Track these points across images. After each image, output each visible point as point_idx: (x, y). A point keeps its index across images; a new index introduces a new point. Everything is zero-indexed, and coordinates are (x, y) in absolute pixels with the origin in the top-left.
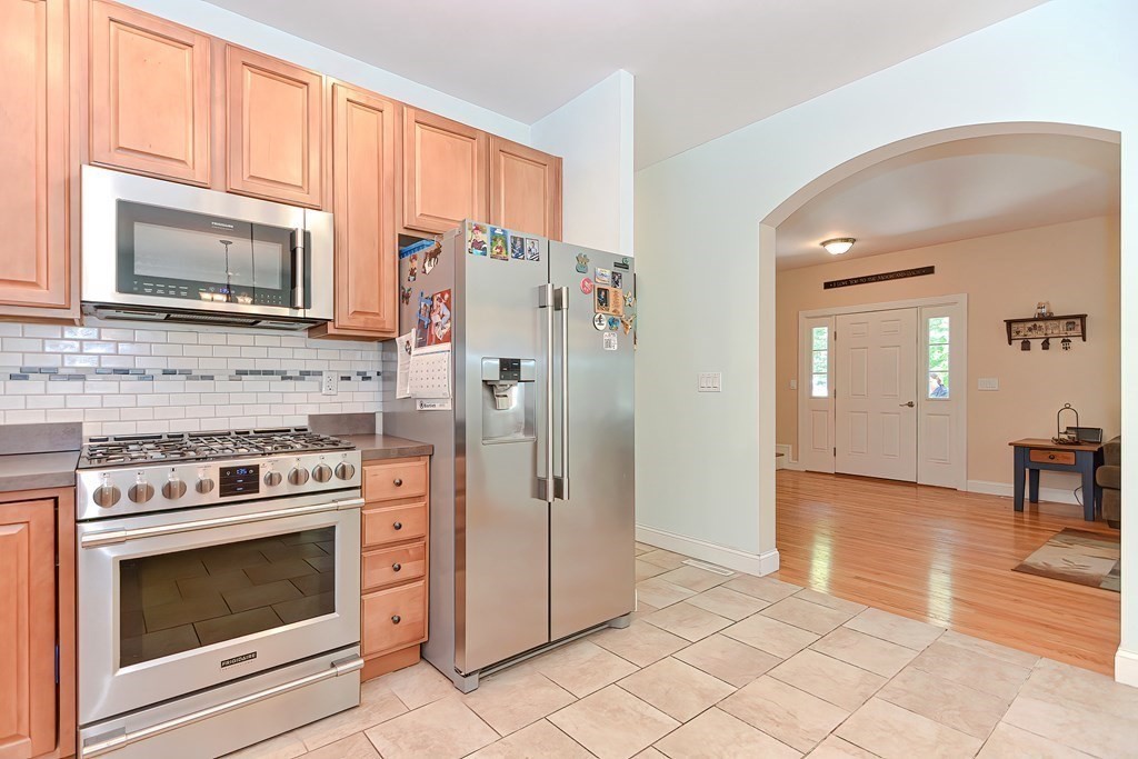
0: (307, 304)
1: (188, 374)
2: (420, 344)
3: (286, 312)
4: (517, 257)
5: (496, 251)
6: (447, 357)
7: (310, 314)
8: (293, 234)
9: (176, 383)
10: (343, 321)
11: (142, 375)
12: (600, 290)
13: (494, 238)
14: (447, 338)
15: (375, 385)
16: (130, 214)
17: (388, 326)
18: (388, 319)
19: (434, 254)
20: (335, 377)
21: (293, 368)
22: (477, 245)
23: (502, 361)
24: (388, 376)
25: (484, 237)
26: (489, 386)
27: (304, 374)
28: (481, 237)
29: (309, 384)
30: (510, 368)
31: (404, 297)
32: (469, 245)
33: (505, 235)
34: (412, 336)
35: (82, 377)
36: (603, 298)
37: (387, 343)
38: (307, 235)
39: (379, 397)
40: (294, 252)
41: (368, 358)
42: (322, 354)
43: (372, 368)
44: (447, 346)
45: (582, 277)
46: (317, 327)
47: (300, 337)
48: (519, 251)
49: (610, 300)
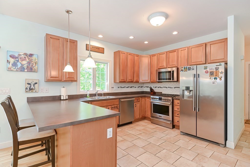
1: (170, 87)
4: (189, 70)
5: (185, 70)
7: (174, 81)
8: (171, 71)
9: (169, 89)
12: (211, 72)
13: (185, 68)
22: (182, 70)
23: (186, 87)
25: (183, 69)
28: (182, 69)
32: (180, 71)
33: (187, 67)
35: (162, 88)
38: (173, 71)
45: (205, 70)
48: (189, 69)
49: (214, 74)
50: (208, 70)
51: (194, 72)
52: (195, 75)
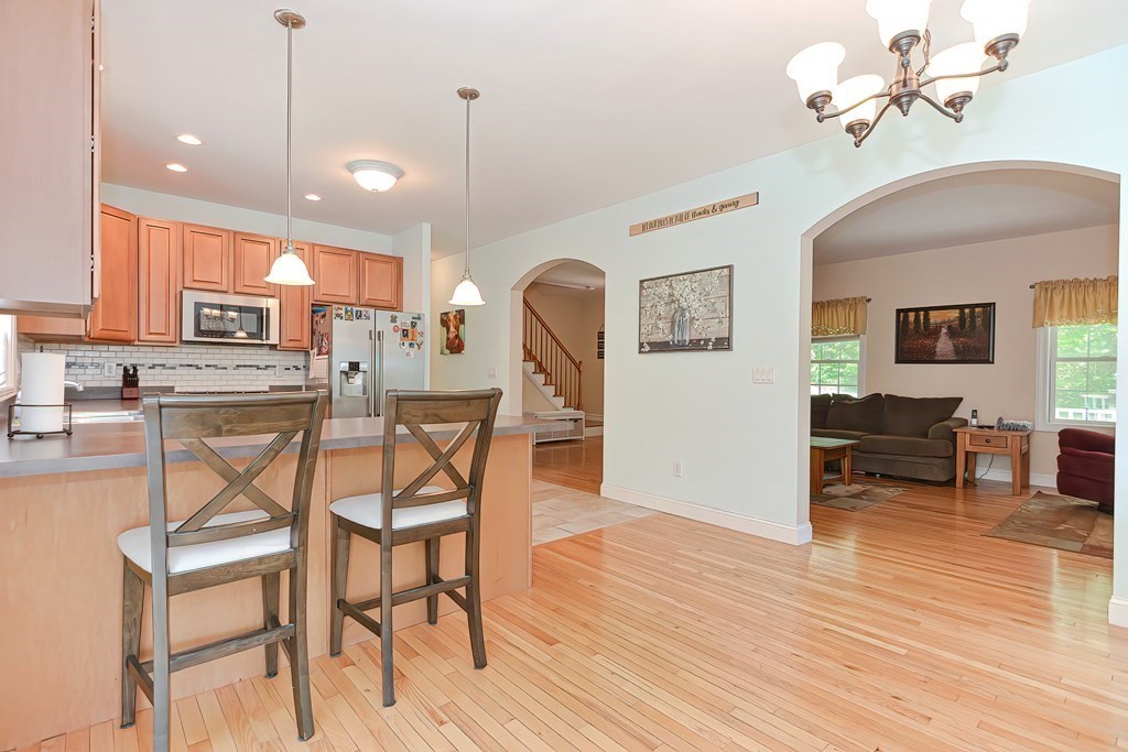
0: (267, 338)
1: (215, 366)
2: (318, 355)
3: (259, 342)
4: (358, 318)
5: (346, 317)
6: (326, 361)
7: (269, 342)
8: (262, 309)
9: (212, 370)
10: (284, 344)
11: (198, 368)
12: (404, 330)
13: (347, 312)
14: (327, 353)
15: (302, 372)
16: (199, 306)
17: (305, 346)
18: (306, 343)
19: (324, 316)
20: (283, 368)
21: (262, 364)
22: (338, 315)
23: (350, 363)
24: (307, 368)
25: (343, 312)
26: (346, 373)
27: (267, 367)
28: (340, 312)
29: (270, 371)
30: (354, 367)
31: (313, 333)
32: (334, 316)
33: (353, 310)
34: (315, 350)
35: (174, 368)
36: (405, 334)
37: (307, 353)
38: (268, 309)
39: (304, 378)
40: (262, 317)
41: (299, 360)
42: (276, 357)
43: (301, 364)
44: (327, 356)
45: (394, 324)
46: (273, 347)
47: (266, 351)
48: (359, 316)
49: (410, 335)
50: (398, 323)
51: (369, 325)
52: (371, 331)
